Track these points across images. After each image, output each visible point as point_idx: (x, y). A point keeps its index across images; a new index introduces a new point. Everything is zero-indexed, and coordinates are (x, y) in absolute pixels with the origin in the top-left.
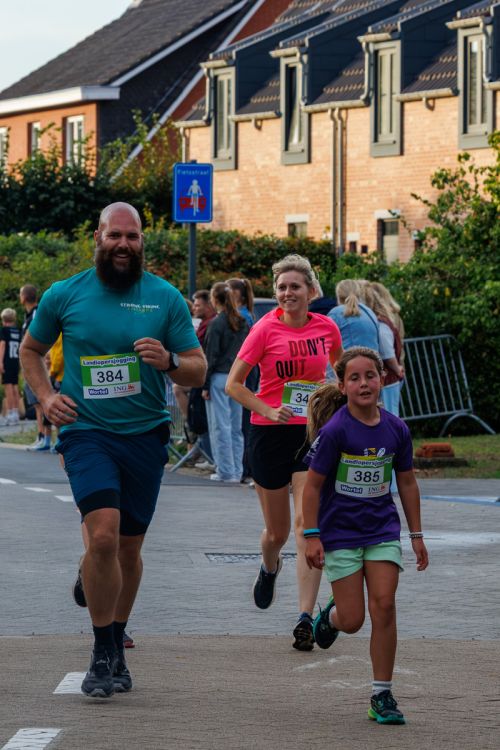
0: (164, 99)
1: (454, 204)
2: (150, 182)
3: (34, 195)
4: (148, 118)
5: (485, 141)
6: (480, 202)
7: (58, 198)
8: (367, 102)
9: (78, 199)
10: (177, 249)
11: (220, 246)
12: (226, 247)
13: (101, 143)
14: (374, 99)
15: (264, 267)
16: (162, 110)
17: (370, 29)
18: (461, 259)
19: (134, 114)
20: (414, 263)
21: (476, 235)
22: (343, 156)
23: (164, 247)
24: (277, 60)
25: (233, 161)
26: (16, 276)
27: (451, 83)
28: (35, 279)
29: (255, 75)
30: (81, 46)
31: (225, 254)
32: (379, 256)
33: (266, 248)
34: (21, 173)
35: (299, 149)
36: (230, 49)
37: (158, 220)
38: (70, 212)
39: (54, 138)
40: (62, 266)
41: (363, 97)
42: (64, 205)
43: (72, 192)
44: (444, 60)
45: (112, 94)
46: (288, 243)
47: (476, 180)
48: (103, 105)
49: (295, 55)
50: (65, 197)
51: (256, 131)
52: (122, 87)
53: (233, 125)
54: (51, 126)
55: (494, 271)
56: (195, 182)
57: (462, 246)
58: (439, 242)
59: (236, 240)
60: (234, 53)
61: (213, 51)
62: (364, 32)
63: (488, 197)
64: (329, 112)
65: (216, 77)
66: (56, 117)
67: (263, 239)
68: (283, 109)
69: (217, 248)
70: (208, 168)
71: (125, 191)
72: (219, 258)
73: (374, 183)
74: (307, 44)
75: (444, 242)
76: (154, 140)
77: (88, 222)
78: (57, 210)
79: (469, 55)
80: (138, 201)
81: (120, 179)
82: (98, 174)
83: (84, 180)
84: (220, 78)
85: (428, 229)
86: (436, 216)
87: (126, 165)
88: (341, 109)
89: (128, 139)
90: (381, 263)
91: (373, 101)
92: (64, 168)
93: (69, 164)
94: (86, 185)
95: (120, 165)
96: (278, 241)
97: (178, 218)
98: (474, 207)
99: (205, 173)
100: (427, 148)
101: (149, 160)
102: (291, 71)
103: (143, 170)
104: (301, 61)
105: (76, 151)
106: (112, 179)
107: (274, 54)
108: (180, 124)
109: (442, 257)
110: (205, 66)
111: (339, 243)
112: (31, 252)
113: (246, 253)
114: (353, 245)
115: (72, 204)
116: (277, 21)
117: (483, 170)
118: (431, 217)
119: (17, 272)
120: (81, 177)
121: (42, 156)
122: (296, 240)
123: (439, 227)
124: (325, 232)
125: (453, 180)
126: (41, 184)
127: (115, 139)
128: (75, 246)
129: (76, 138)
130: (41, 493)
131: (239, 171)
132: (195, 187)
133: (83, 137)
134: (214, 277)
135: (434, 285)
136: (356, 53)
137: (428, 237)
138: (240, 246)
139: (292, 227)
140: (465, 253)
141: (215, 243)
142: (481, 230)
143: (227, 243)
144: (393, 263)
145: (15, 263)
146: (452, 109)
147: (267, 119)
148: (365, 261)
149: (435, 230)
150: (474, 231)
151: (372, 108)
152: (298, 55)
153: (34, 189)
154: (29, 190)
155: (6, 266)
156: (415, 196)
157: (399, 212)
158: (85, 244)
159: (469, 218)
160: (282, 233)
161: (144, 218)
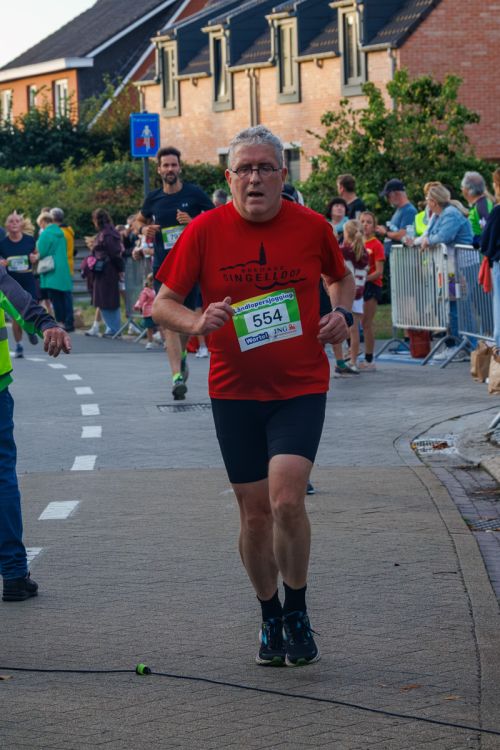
0: (125, 66)
1: (338, 137)
2: (118, 127)
3: (33, 139)
4: (114, 80)
5: (359, 91)
6: (357, 135)
7: (50, 141)
8: (274, 63)
9: (65, 141)
10: (138, 175)
13: (81, 99)
14: (279, 61)
16: (125, 74)
17: (274, 10)
19: (102, 77)
20: (311, 181)
21: (356, 160)
22: (258, 104)
23: (128, 175)
24: (207, 35)
25: (177, 110)
26: (20, 199)
27: (335, 48)
28: (34, 201)
29: (192, 47)
30: (64, 29)
33: (203, 173)
34: (23, 123)
35: (225, 100)
36: (172, 28)
37: (122, 155)
38: (59, 151)
39: (46, 97)
40: (53, 191)
41: (270, 59)
42: (54, 146)
43: (61, 136)
44: (330, 31)
45: (88, 62)
46: (218, 168)
47: (354, 119)
48: (80, 71)
49: (219, 31)
50: (55, 140)
51: (193, 87)
52: (96, 58)
53: (176, 83)
54: (43, 88)
55: (368, 186)
56: (147, 127)
57: (344, 167)
58: (328, 165)
60: (175, 31)
61: (160, 28)
62: (270, 12)
63: (363, 132)
64: (246, 72)
65: (163, 49)
66: (47, 82)
67: (200, 167)
68: (212, 70)
70: (156, 116)
71: (100, 134)
73: (281, 123)
74: (228, 22)
75: (332, 165)
76: (119, 96)
77: (71, 158)
78: (50, 149)
79: (347, 27)
80: (109, 141)
81: (96, 126)
82: (79, 122)
83: (69, 127)
84: (166, 49)
85: (319, 157)
86: (325, 146)
87: (99, 115)
88: (255, 69)
89: (101, 96)
91: (278, 62)
92: (54, 118)
93: (58, 116)
94: (71, 131)
95: (94, 116)
96: (212, 167)
97: (136, 154)
98: (353, 139)
99: (154, 120)
100: (318, 97)
101: (116, 111)
102: (217, 42)
103: (112, 119)
104: (225, 35)
105: (62, 106)
106: (90, 126)
107: (204, 30)
108: (138, 84)
109: (330, 177)
110: (154, 41)
112: (30, 182)
113: (190, 177)
115: (60, 144)
116: (206, 5)
117: (359, 111)
119: (21, 197)
120: (67, 124)
121: (37, 111)
123: (328, 154)
125: (337, 119)
126: (37, 131)
127: (91, 96)
128: (63, 176)
129: (62, 96)
130: (37, 362)
131: (182, 117)
132: (147, 131)
133: (68, 95)
135: (325, 198)
136: (264, 28)
137: (319, 162)
139: (223, 157)
142: (358, 155)
144: (297, 181)
145: (19, 190)
146: (335, 67)
147: (201, 78)
149: (324, 157)
150: (354, 156)
151: (277, 68)
152: (222, 31)
153: (32, 135)
154: (29, 136)
155: (12, 192)
156: (309, 132)
157: (298, 144)
158: (70, 174)
159: (349, 147)
160: (215, 161)
161: (113, 153)
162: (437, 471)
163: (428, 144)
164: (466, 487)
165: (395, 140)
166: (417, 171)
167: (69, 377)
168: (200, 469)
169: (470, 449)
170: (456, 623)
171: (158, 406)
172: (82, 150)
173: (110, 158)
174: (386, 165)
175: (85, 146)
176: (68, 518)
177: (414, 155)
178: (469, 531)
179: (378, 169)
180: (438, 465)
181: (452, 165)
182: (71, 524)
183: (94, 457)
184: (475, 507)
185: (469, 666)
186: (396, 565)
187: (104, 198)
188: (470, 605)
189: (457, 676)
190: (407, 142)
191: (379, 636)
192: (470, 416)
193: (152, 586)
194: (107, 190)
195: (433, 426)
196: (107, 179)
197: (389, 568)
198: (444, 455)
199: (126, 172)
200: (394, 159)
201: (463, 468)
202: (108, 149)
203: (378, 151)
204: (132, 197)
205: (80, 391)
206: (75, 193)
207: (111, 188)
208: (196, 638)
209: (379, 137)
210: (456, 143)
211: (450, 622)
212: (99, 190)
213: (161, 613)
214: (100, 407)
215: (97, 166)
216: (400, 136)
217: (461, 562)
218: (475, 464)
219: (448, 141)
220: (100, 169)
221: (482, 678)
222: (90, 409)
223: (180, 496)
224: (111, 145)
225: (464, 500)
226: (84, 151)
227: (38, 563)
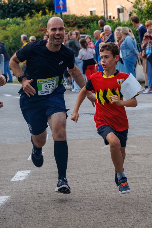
1: (141, 3)
3: (12, 7)
6: (148, 2)
7: (19, 7)
9: (25, 7)
11: (70, 19)
12: (71, 19)
15: (83, 25)
18: (144, 19)
20: (129, 21)
21: (148, 12)
26: (8, 32)
28: (13, 32)
31: (71, 22)
32: (119, 20)
33: (84, 19)
37: (50, 12)
38: (23, 11)
40: (21, 28)
42: (21, 9)
43: (23, 5)
46: (90, 17)
50: (21, 7)
56: (61, 0)
57: (143, 15)
58: (137, 14)
59: (74, 17)
67: (82, 16)
69: (68, 20)
71: (40, 4)
72: (69, 23)
75: (138, 14)
77: (29, 14)
78: (19, 11)
80: (44, 7)
83: (27, 1)
85: (133, 11)
86: (135, 6)
90: (119, 22)
94: (27, 3)
97: (56, 11)
98: (147, 3)
106: (35, 1)
111: (106, 16)
112: (12, 24)
113: (78, 21)
114: (110, 17)
115: (23, 9)
118: (134, 7)
119: (8, 31)
122: (93, 16)
123: (136, 10)
124: (101, 13)
126: (14, 3)
128: (25, 21)
132: (61, 2)
134: (68, 29)
137: (133, 13)
138: (75, 19)
139: (91, 12)
140: (145, 17)
141: (68, 18)
142: (149, 10)
143: (72, 18)
144: (123, 22)
145: (7, 28)
148: (114, 21)
150: (147, 10)
153: (11, 5)
154: (10, 5)
155: (4, 29)
156: (128, 1)
157: (124, 6)
158: (28, 21)
159: (145, 7)
160: (88, 14)
161: (46, 12)
168: (91, 139)
172: (33, 10)
173: (44, 13)
175: (34, 9)
187: (42, 30)
193: (77, 184)
194: (44, 27)
196: (44, 22)
206: (30, 29)
212: (41, 27)
213: (81, 194)
220: (40, 19)
223: (84, 149)
224: (44, 9)
226: (34, 11)
227: (29, 176)
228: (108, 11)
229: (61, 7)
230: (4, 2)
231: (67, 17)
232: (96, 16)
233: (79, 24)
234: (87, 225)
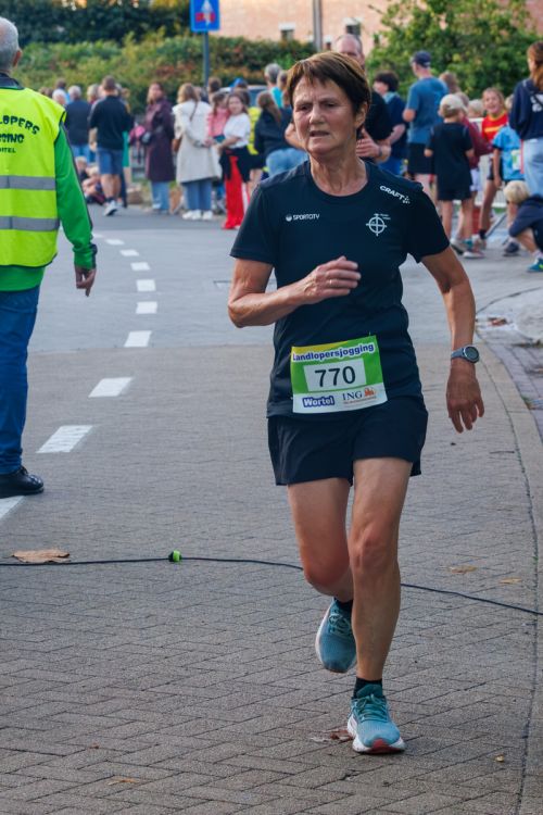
1: (400, 12)
3: (94, 15)
7: (112, 16)
9: (127, 16)
10: (198, 50)
11: (231, 48)
12: (235, 49)
18: (406, 53)
20: (373, 56)
21: (417, 35)
23: (189, 50)
26: (80, 74)
31: (235, 54)
33: (264, 49)
37: (183, 30)
38: (120, 27)
40: (114, 66)
42: (116, 21)
43: (121, 11)
46: (279, 44)
50: (116, 15)
56: (207, 2)
57: (406, 43)
58: (391, 40)
59: (242, 43)
63: (424, 7)
67: (262, 43)
69: (228, 50)
72: (230, 57)
75: (393, 40)
77: (131, 34)
78: (111, 25)
80: (169, 17)
83: (130, 2)
85: (381, 32)
86: (386, 21)
94: (132, 7)
96: (273, 43)
98: (414, 14)
106: (152, 2)
109: (391, 52)
111: (318, 43)
112: (91, 56)
113: (250, 53)
114: (329, 43)
115: (121, 20)
118: (383, 22)
119: (81, 71)
122: (287, 43)
123: (389, 29)
124: (308, 36)
126: (99, 7)
128: (124, 51)
132: (207, 5)
137: (381, 37)
138: (245, 47)
139: (285, 33)
141: (226, 46)
142: (419, 30)
143: (237, 45)
145: (79, 65)
149: (385, 32)
150: (415, 32)
153: (94, 10)
154: (91, 11)
155: (73, 67)
156: (371, 7)
157: (360, 19)
158: (131, 49)
159: (410, 23)
160: (276, 37)
161: (174, 28)
162: (495, 348)
163: (490, 19)
164: (526, 364)
165: (456, 15)
166: (479, 47)
167: (126, 253)
169: (530, 326)
170: (512, 503)
171: (215, 282)
172: (143, 25)
173: (170, 33)
174: (447, 40)
175: (146, 21)
176: (120, 395)
177: (475, 31)
178: (527, 410)
179: (439, 45)
180: (496, 342)
181: (513, 39)
182: (122, 401)
183: (149, 333)
184: (533, 385)
185: (525, 548)
186: (453, 444)
187: (164, 73)
188: (527, 485)
189: (513, 558)
190: (468, 16)
191: (434, 517)
192: (530, 293)
193: (203, 465)
194: (168, 65)
195: (492, 303)
196: (168, 55)
197: (445, 447)
198: (503, 332)
199: (186, 47)
200: (455, 34)
201: (522, 346)
202: (169, 24)
203: (438, 25)
204: (193, 73)
205: (137, 267)
206: (135, 68)
207: (171, 64)
208: (246, 519)
209: (440, 12)
210: (517, 18)
211: (507, 503)
212: (160, 65)
213: (211, 493)
214: (157, 283)
215: (157, 41)
216: (462, 11)
217: (519, 441)
218: (535, 341)
219: (510, 17)
220: (161, 44)
221: (539, 561)
222: (146, 285)
224: (172, 21)
225: (523, 378)
226: (145, 26)
227: (87, 442)
228: (324, 31)
229: (207, 18)
230: (77, 5)
231: (225, 42)
232: (296, 43)
233: (253, 61)
234: (214, 580)
